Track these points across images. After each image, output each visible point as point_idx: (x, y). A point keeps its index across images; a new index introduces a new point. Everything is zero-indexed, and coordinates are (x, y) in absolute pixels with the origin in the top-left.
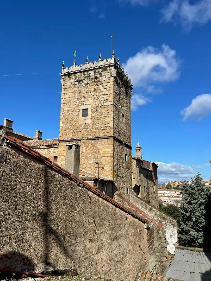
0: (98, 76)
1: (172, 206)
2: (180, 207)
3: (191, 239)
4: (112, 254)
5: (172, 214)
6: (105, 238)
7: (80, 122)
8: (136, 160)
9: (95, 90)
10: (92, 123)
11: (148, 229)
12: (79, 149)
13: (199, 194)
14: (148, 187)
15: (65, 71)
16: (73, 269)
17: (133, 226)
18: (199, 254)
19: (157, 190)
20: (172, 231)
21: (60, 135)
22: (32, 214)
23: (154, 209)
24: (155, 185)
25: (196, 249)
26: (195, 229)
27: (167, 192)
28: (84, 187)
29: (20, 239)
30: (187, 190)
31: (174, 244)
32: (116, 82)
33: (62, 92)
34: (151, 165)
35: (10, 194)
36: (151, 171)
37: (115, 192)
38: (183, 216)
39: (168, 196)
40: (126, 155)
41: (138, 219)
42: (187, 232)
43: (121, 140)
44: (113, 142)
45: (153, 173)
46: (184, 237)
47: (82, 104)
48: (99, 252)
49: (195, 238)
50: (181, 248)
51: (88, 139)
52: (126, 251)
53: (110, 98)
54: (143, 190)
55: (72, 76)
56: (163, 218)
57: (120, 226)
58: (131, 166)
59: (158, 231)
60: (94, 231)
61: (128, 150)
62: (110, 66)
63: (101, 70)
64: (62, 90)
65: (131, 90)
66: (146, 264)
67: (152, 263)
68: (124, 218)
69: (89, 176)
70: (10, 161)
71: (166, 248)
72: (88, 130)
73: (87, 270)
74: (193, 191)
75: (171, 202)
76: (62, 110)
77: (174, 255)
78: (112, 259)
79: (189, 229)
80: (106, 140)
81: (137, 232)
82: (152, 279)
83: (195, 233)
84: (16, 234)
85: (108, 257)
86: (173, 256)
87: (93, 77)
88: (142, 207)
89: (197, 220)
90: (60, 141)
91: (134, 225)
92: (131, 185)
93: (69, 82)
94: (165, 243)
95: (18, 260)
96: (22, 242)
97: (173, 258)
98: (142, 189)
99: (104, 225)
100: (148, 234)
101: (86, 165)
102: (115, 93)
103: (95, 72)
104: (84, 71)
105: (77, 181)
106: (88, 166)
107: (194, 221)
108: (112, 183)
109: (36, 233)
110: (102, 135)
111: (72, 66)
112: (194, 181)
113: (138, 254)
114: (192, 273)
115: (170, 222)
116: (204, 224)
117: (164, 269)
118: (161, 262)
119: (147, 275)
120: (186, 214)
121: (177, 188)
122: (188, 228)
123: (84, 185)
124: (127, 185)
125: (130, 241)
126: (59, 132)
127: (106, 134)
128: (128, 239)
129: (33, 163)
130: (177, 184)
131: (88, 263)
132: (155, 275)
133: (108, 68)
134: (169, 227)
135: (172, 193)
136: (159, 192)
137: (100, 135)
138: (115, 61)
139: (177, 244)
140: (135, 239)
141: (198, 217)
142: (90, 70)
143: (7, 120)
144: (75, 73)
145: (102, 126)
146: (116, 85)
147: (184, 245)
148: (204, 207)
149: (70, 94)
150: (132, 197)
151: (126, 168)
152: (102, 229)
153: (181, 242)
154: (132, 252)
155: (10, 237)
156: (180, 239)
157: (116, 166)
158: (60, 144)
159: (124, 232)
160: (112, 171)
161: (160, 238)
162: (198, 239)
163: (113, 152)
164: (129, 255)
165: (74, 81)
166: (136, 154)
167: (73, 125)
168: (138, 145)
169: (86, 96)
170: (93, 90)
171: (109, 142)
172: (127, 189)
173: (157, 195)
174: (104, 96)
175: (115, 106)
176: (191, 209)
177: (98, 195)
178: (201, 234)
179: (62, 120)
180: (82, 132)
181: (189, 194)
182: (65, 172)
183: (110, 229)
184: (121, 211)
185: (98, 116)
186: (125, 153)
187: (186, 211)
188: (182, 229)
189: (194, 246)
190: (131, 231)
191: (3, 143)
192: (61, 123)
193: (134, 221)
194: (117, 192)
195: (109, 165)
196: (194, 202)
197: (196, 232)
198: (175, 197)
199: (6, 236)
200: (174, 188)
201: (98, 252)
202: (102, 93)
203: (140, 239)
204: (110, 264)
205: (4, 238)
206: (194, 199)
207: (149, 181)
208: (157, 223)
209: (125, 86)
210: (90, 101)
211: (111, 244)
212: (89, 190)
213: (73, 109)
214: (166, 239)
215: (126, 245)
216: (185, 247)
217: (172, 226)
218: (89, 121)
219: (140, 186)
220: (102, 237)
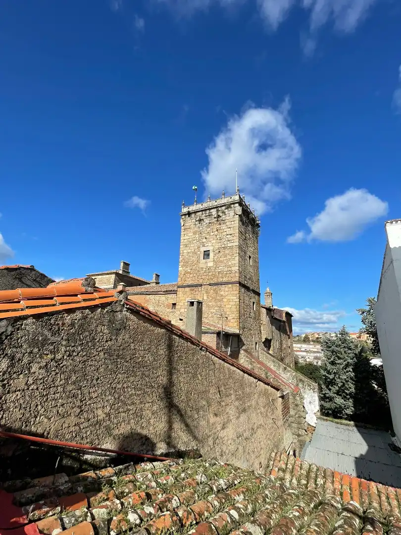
0: (220, 214)
1: (311, 364)
2: (321, 367)
3: (336, 408)
4: (240, 430)
5: (311, 374)
6: (232, 411)
7: (201, 265)
8: (266, 308)
9: (217, 230)
10: (215, 266)
11: (282, 397)
12: (202, 306)
13: (345, 352)
14: (281, 341)
15: (185, 210)
16: (195, 448)
17: (264, 395)
18: (348, 430)
19: (292, 345)
20: (312, 397)
21: (179, 279)
22: (152, 385)
23: (289, 369)
24: (289, 338)
25: (344, 421)
26: (340, 395)
27: (305, 346)
28: (207, 351)
29: (139, 415)
30: (330, 347)
31: (315, 413)
32: (241, 220)
33: (182, 233)
34: (284, 315)
35: (129, 364)
36: (284, 322)
37: (242, 347)
38: (326, 379)
39: (306, 351)
40: (254, 303)
41: (270, 386)
42: (331, 399)
43: (248, 285)
44: (238, 288)
45: (286, 324)
46: (327, 405)
47: (204, 246)
48: (225, 428)
49: (340, 407)
50: (324, 419)
51: (210, 285)
52: (256, 425)
53: (235, 238)
54: (275, 344)
55: (193, 215)
56: (301, 380)
57: (249, 396)
58: (259, 315)
59: (294, 397)
60: (219, 403)
61: (256, 297)
62: (234, 204)
63: (224, 208)
64: (182, 231)
65: (259, 229)
66: (280, 440)
67: (288, 440)
68: (254, 386)
69: (212, 328)
70: (129, 327)
71: (305, 418)
72: (210, 274)
73: (211, 449)
74: (337, 349)
75: (310, 358)
76: (181, 252)
77: (315, 427)
78: (240, 436)
79: (333, 395)
80: (230, 285)
81: (269, 401)
82: (288, 462)
83: (341, 402)
84: (135, 409)
85: (235, 433)
86: (313, 428)
87: (216, 216)
88: (274, 366)
89: (344, 385)
90: (179, 287)
91: (266, 394)
92: (261, 338)
93: (190, 222)
94: (303, 411)
95: (136, 439)
96: (141, 418)
97: (314, 430)
98: (273, 343)
99: (230, 395)
100: (282, 403)
101: (208, 314)
102: (240, 232)
103: (218, 211)
104: (205, 210)
105: (199, 345)
106: (210, 316)
107: (340, 386)
108: (237, 336)
109: (155, 408)
110: (225, 280)
111: (192, 204)
112: (339, 336)
113: (270, 429)
114: (340, 455)
115: (309, 386)
116: (353, 390)
117: (302, 444)
118: (299, 435)
119: (282, 456)
120: (329, 376)
121: (317, 341)
122: (331, 394)
123: (207, 349)
124: (255, 339)
125: (261, 413)
126: (178, 276)
127: (230, 279)
128: (259, 411)
129: (152, 328)
130: (317, 336)
131: (212, 441)
132: (292, 458)
133: (232, 206)
134: (308, 392)
135: (310, 347)
136: (294, 345)
137: (224, 280)
138: (240, 197)
139: (319, 414)
140: (267, 411)
141: (344, 381)
142: (212, 208)
143: (124, 262)
144: (195, 212)
145: (226, 269)
146: (241, 223)
147: (327, 415)
148: (352, 369)
149: (190, 234)
150: (261, 353)
151: (255, 318)
152: (228, 400)
153: (323, 411)
154: (263, 426)
155: (128, 413)
156: (322, 408)
157: (242, 316)
158: (179, 289)
159: (253, 403)
160: (237, 321)
161: (297, 405)
162: (346, 409)
163: (238, 300)
164: (260, 431)
165: (194, 220)
166: (266, 301)
167: (194, 268)
168: (268, 289)
169: (207, 237)
170: (215, 230)
171: (234, 288)
172: (256, 343)
173: (292, 350)
174: (227, 236)
175: (240, 247)
176: (335, 371)
177: (223, 360)
178: (350, 403)
179: (181, 264)
180: (203, 277)
181: (333, 352)
182: (186, 336)
183: (237, 399)
184: (250, 377)
185: (221, 259)
186: (252, 300)
187: (329, 373)
188: (324, 394)
189: (341, 418)
190: (262, 401)
191: (123, 309)
192: (180, 266)
193: (265, 389)
194: (244, 348)
195: (234, 315)
196: (339, 361)
197: (343, 400)
198: (315, 352)
199: (124, 412)
200: (313, 341)
201: (223, 428)
202: (225, 233)
203: (273, 410)
204: (238, 441)
205: (123, 414)
206: (339, 358)
207: (282, 334)
208: (292, 386)
209: (251, 224)
210: (212, 242)
211: (238, 418)
212: (213, 355)
213: (193, 250)
214: (304, 408)
215: (256, 419)
216: (328, 418)
217: (312, 391)
218: (211, 264)
219: (271, 340)
220: (227, 410)
